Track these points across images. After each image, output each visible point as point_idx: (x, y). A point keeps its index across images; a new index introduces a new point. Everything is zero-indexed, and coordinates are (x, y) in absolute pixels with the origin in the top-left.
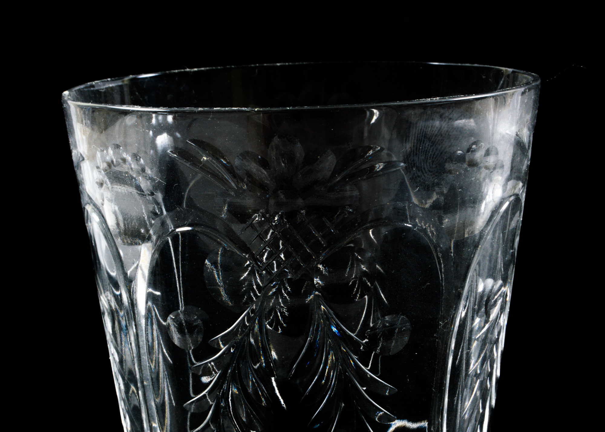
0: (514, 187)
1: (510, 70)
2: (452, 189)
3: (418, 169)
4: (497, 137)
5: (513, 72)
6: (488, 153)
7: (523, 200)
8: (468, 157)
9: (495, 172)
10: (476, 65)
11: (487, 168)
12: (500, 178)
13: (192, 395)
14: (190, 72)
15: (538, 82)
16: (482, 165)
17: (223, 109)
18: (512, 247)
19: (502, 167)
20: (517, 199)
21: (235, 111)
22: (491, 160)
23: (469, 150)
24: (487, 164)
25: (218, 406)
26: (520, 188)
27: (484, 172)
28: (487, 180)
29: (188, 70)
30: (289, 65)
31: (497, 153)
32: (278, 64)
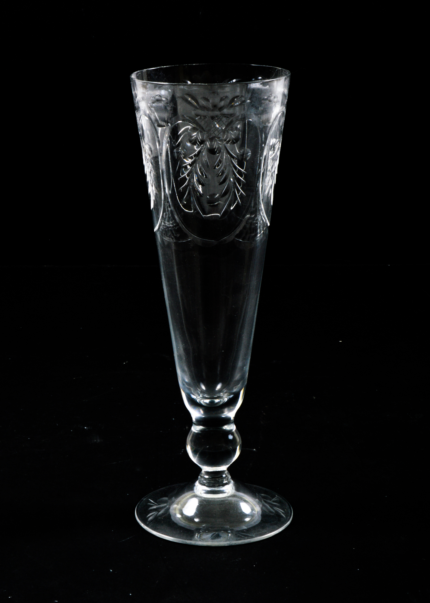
0: (283, 109)
1: (280, 68)
2: (265, 108)
3: (254, 102)
4: (277, 92)
5: (281, 69)
6: (275, 97)
7: (285, 113)
8: (269, 98)
9: (277, 103)
10: (267, 66)
11: (274, 102)
12: (278, 106)
13: (181, 175)
14: (163, 67)
15: (290, 74)
16: (273, 101)
17: (196, 84)
18: (282, 129)
19: (279, 102)
20: (283, 113)
21: (199, 85)
22: (276, 100)
23: (269, 97)
24: (274, 101)
25: (189, 180)
26: (284, 109)
27: (274, 104)
28: (274, 106)
29: (162, 67)
30: (198, 65)
31: (277, 98)
32: (194, 64)
